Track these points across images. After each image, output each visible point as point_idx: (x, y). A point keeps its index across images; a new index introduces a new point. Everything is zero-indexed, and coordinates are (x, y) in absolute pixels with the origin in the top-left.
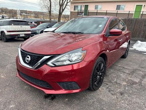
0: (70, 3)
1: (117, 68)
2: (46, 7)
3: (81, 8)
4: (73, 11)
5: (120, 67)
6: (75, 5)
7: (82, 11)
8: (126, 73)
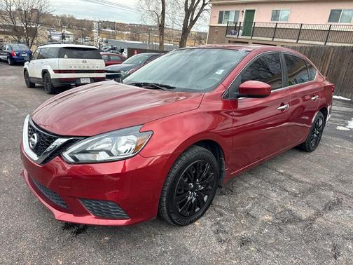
0: (211, 5)
1: (274, 175)
2: (152, 15)
3: (236, 17)
4: (216, 24)
5: (282, 174)
6: (222, 10)
7: (238, 25)
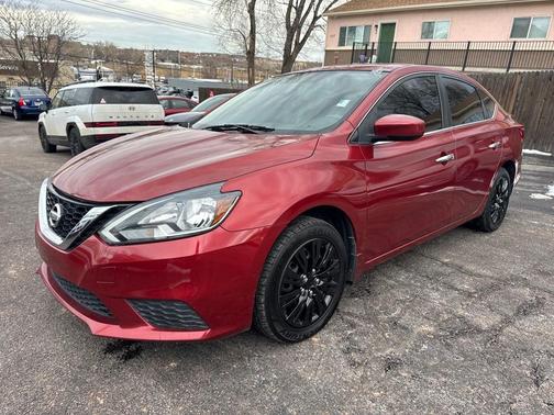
0: (326, 18)
2: (235, 37)
3: (367, 34)
4: (334, 46)
5: (447, 264)
6: (343, 25)
7: (369, 48)
8: (456, 289)
